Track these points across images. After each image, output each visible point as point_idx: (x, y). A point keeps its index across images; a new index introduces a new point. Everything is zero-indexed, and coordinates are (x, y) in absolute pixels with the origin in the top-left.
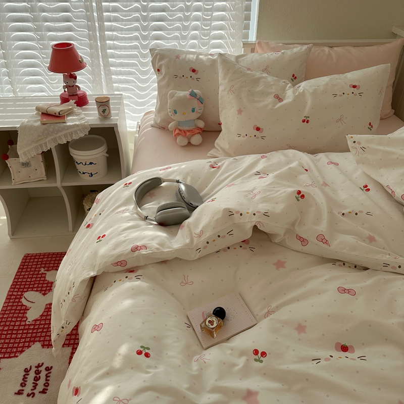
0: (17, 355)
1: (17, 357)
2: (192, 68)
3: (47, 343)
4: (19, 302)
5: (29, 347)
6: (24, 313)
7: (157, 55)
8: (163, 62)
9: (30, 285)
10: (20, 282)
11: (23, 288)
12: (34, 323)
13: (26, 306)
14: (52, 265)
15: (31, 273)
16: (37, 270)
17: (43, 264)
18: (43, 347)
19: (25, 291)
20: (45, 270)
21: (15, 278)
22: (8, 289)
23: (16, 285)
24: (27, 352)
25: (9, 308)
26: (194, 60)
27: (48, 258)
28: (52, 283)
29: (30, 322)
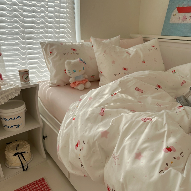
2: (72, 49)
7: (47, 44)
8: (53, 47)
26: (71, 45)
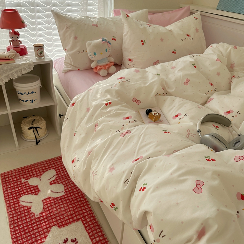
0: (43, 240)
1: (44, 241)
3: (60, 224)
4: (19, 206)
5: (48, 232)
6: (29, 212)
9: (19, 192)
10: (10, 192)
11: (16, 196)
12: (41, 216)
13: (28, 207)
14: (29, 175)
15: (15, 184)
16: (18, 181)
17: (21, 176)
18: (60, 228)
19: (19, 197)
20: (25, 180)
21: (4, 192)
22: (4, 201)
23: (8, 196)
24: (50, 236)
25: (14, 212)
27: (22, 171)
28: (37, 186)
29: (37, 215)
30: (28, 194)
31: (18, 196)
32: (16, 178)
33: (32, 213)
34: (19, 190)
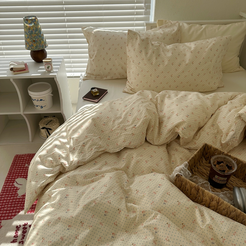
0: (12, 217)
1: (12, 219)
4: (12, 185)
5: (19, 212)
9: (19, 174)
10: (13, 172)
15: (20, 167)
16: (23, 164)
20: (28, 165)
21: (10, 170)
22: (6, 177)
23: (10, 174)
25: (6, 189)
29: (19, 197)
30: (23, 178)
31: (16, 177)
32: (23, 161)
33: (17, 194)
34: (20, 172)
